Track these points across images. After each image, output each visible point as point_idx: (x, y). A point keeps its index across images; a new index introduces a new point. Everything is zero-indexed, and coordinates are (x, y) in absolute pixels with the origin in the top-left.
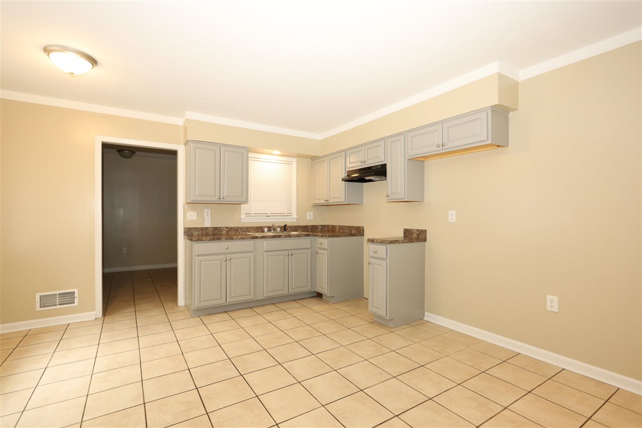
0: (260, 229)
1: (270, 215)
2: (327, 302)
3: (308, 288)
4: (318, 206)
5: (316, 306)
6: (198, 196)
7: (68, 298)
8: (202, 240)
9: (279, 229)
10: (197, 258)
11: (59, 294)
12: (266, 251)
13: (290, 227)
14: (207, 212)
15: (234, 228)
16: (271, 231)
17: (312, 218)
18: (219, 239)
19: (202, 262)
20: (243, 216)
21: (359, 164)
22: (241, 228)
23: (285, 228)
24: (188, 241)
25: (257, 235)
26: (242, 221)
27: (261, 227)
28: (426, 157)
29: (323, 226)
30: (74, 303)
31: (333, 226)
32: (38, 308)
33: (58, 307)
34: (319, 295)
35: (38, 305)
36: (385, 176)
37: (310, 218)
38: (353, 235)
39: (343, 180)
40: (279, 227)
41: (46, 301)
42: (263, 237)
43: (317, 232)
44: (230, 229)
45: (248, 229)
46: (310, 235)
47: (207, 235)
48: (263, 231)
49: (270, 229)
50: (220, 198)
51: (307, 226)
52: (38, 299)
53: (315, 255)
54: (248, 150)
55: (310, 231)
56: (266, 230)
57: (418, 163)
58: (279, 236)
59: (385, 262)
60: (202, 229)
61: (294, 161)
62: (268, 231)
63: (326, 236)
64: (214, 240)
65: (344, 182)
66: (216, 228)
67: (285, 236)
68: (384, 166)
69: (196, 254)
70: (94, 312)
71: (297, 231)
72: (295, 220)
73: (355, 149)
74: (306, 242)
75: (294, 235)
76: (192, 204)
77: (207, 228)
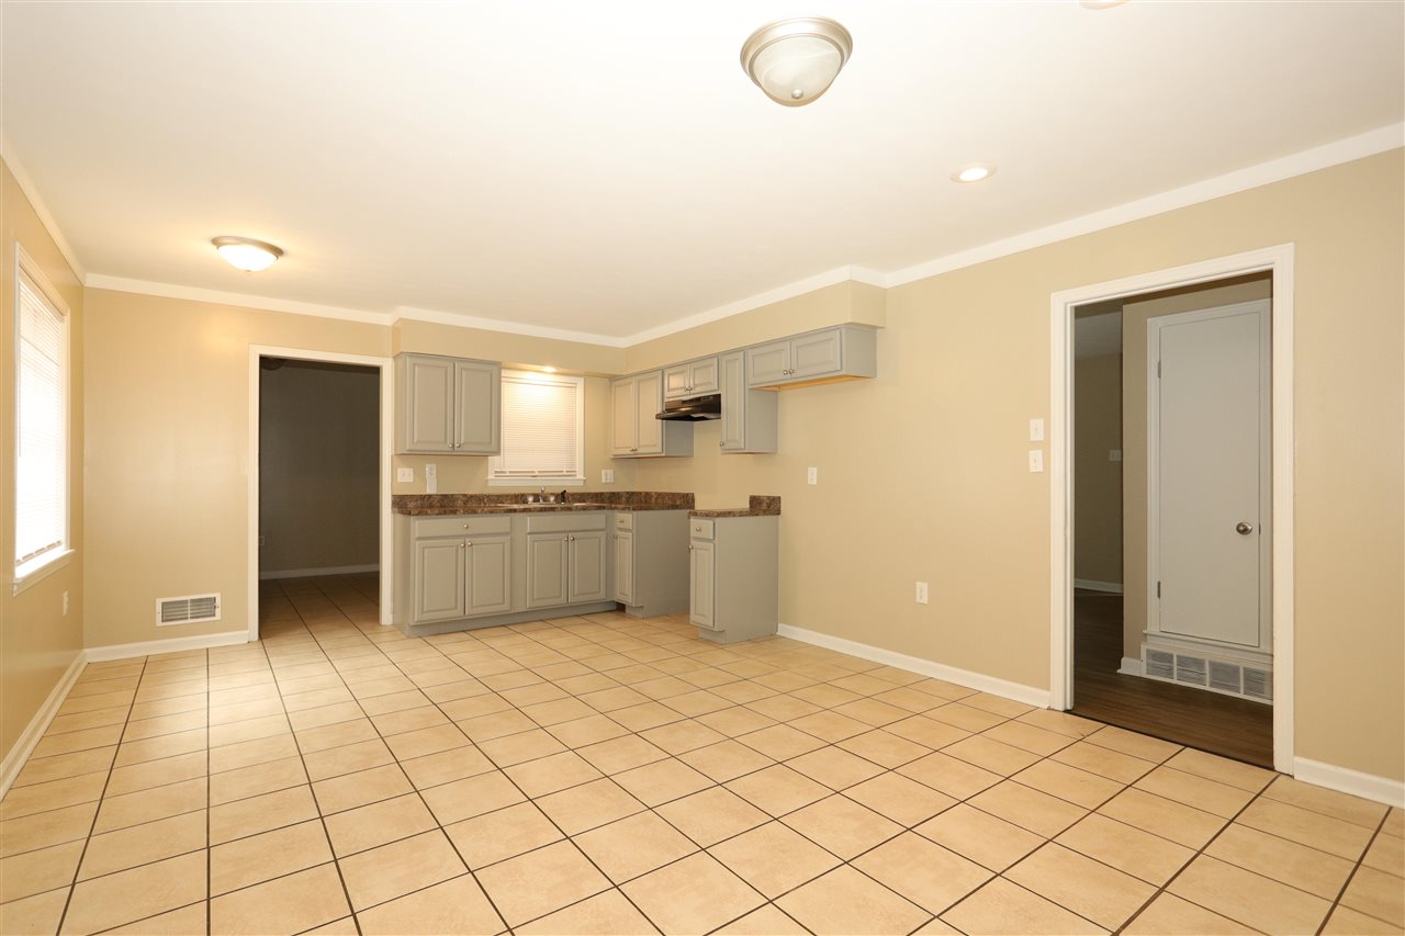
0: (521, 498)
1: (537, 474)
2: (631, 617)
3: (602, 596)
4: (620, 460)
5: (615, 623)
6: (419, 442)
7: (205, 607)
8: (426, 514)
9: (552, 499)
10: (417, 543)
11: (192, 601)
12: (530, 533)
13: (572, 495)
14: (430, 469)
15: (476, 496)
16: (538, 501)
17: (610, 479)
18: (454, 512)
19: (426, 551)
20: (491, 477)
21: (682, 392)
22: (488, 496)
23: (562, 496)
24: (400, 517)
25: (515, 506)
26: (490, 485)
27: (523, 495)
28: (779, 386)
29: (631, 494)
30: (214, 615)
31: (647, 493)
32: (159, 622)
33: (190, 621)
34: (620, 608)
35: (159, 617)
36: (720, 412)
37: (607, 480)
38: (675, 507)
39: (657, 418)
40: (552, 494)
41: (172, 611)
42: (525, 510)
43: (619, 503)
44: (469, 498)
45: (500, 498)
46: (604, 508)
47: (431, 506)
48: (525, 502)
49: (536, 498)
50: (453, 445)
51: (602, 494)
52: (159, 608)
53: (611, 540)
54: (499, 366)
55: (606, 501)
56: (531, 499)
57: (769, 394)
58: (553, 509)
59: (712, 545)
60: (422, 497)
61: (580, 382)
62: (534, 501)
63: (629, 509)
64: (445, 513)
65: (660, 421)
66: (445, 496)
67: (562, 509)
68: (718, 397)
69: (417, 536)
70: (247, 632)
71: (584, 501)
72: (582, 484)
73: (679, 367)
74: (598, 519)
75: (577, 507)
76: (405, 456)
77: (430, 496)
